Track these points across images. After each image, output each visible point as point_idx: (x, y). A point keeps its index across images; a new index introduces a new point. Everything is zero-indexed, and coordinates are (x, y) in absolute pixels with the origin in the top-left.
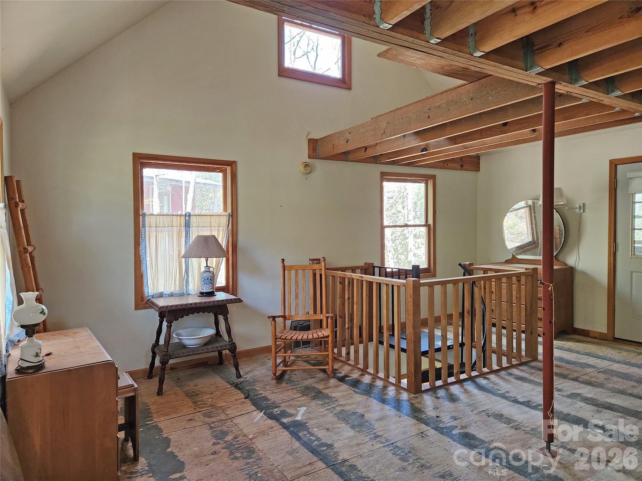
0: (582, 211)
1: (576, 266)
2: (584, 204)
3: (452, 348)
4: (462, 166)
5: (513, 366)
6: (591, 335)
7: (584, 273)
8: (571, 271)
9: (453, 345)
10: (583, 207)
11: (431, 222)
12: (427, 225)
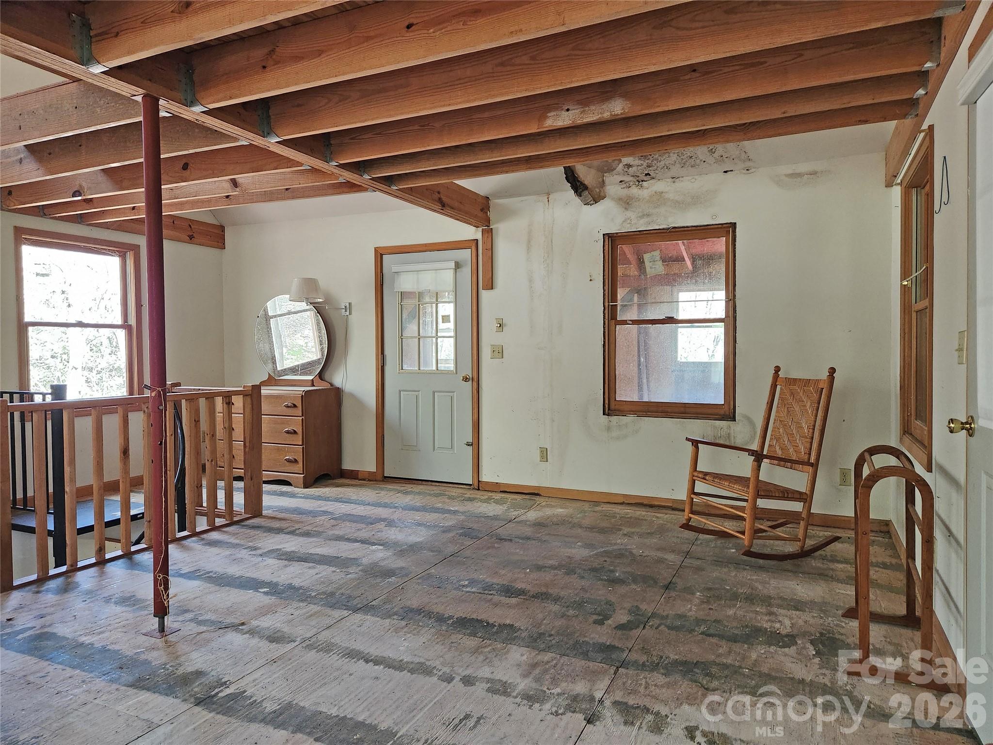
0: (348, 313)
1: (344, 384)
2: (350, 304)
3: (143, 517)
4: (191, 237)
5: (214, 528)
6: (360, 477)
7: (352, 395)
8: (337, 393)
9: (143, 513)
10: (349, 308)
11: (132, 321)
12: (126, 326)
